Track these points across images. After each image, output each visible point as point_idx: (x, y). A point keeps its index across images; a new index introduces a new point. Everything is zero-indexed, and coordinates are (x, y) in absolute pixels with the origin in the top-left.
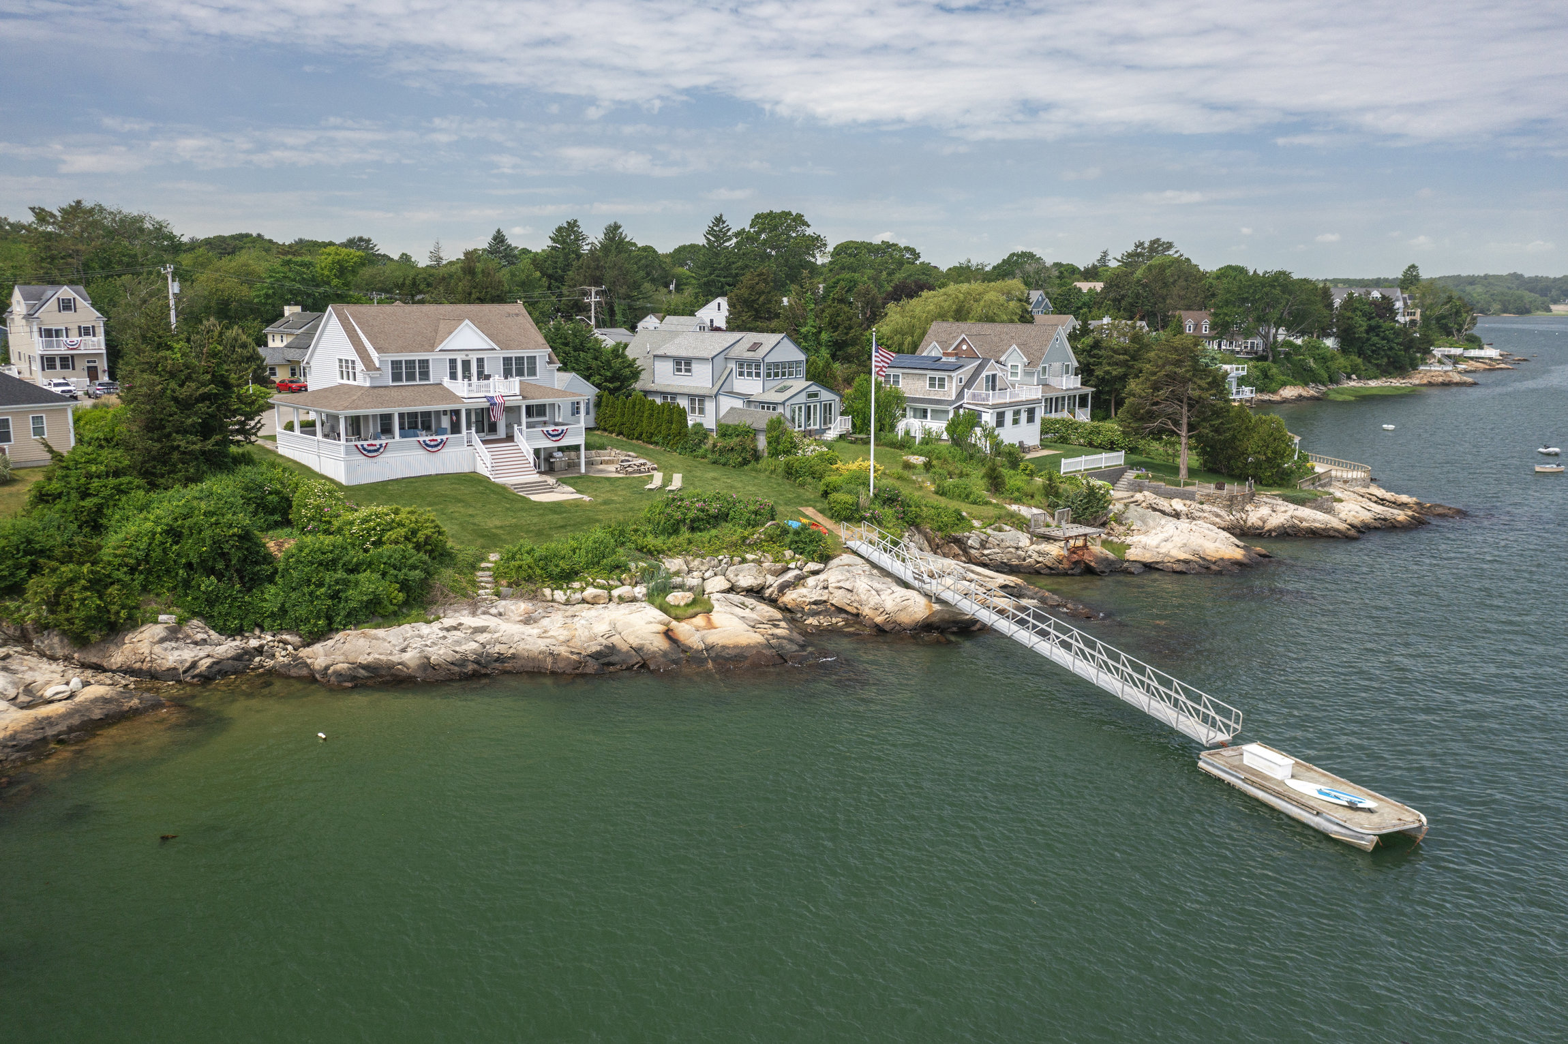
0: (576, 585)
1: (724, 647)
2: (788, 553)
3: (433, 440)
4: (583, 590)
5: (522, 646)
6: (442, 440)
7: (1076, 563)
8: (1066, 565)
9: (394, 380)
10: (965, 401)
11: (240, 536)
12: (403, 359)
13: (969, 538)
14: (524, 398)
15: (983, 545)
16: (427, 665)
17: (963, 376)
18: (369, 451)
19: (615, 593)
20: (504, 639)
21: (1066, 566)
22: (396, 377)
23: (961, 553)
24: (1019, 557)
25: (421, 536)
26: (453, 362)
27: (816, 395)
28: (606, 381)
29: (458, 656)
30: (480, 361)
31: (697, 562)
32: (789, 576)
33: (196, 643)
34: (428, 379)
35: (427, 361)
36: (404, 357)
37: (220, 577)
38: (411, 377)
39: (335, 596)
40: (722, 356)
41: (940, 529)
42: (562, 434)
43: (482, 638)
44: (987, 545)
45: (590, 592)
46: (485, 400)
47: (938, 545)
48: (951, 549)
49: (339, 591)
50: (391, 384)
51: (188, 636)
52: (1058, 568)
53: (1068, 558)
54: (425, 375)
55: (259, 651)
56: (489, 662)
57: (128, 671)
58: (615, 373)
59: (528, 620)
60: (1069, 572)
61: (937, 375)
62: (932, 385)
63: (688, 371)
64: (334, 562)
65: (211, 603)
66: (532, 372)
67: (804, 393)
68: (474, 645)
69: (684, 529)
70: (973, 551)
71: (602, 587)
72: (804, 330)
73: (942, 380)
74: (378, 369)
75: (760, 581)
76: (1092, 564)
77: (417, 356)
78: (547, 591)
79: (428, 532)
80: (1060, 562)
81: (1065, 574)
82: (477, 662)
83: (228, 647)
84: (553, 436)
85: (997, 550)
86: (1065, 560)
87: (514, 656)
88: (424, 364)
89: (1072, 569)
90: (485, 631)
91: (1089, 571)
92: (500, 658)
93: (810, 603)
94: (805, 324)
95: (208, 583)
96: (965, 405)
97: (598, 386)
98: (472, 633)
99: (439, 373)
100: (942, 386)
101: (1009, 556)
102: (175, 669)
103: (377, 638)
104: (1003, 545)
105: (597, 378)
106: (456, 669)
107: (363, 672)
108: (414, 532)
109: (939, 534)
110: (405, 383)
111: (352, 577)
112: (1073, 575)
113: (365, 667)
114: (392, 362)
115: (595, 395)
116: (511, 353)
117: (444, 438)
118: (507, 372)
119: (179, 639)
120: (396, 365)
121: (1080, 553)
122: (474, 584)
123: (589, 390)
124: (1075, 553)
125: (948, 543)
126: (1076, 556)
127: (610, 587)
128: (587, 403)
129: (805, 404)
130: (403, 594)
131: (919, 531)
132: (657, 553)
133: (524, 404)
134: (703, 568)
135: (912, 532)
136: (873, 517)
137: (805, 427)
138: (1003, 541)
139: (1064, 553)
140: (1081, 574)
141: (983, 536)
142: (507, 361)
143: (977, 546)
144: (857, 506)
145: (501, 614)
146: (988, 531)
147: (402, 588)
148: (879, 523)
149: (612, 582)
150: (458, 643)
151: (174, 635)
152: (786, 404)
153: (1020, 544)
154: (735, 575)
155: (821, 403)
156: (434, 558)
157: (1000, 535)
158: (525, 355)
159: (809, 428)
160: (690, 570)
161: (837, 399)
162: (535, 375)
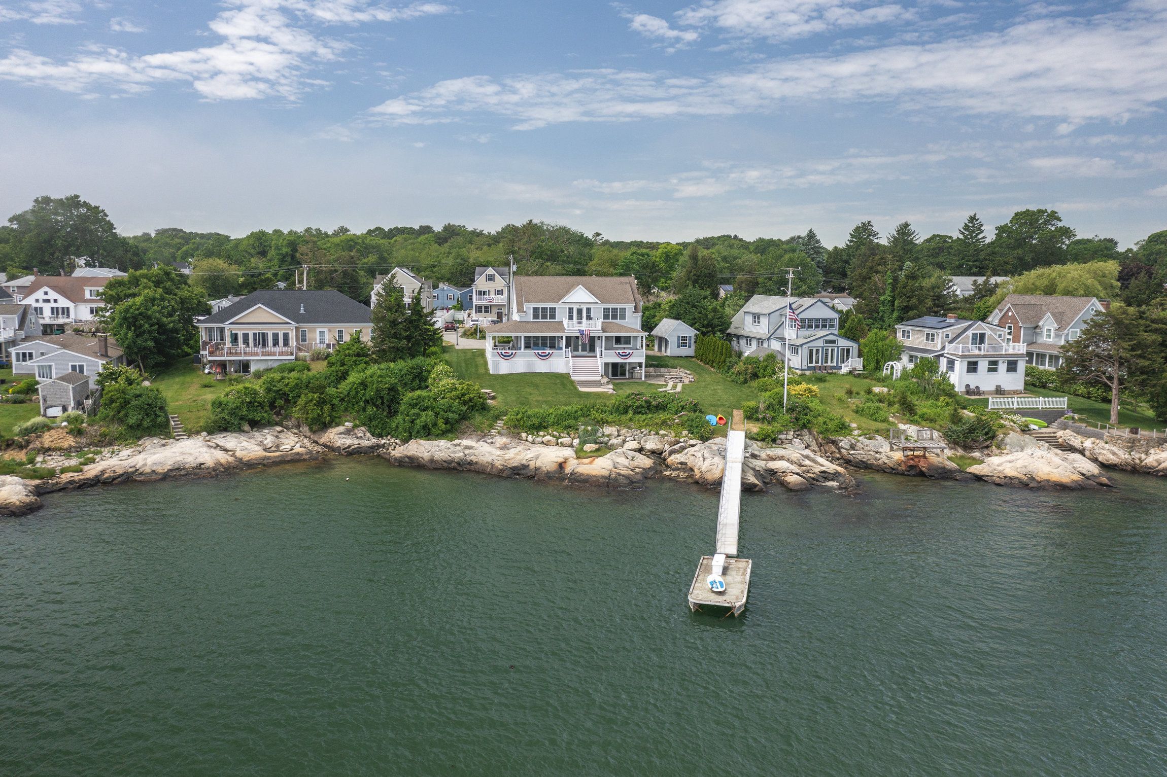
0: (541, 433)
1: (582, 474)
2: (685, 433)
4: (544, 436)
5: (482, 458)
7: (912, 467)
8: (903, 468)
9: (534, 318)
10: (946, 351)
11: (389, 389)
12: (540, 306)
13: (841, 441)
14: (604, 331)
15: (853, 447)
16: (432, 461)
17: (950, 334)
19: (560, 441)
20: (476, 454)
21: (904, 469)
22: (536, 316)
23: (837, 451)
24: (876, 459)
25: (467, 398)
26: (571, 310)
27: (834, 342)
28: (703, 327)
29: (449, 458)
30: (589, 310)
31: (623, 431)
32: (677, 447)
33: (359, 437)
34: (555, 318)
35: (555, 308)
36: (541, 305)
37: (377, 406)
38: (544, 317)
39: (412, 422)
40: (778, 313)
41: (821, 433)
42: (629, 355)
43: (467, 452)
44: (856, 448)
45: (548, 438)
46: (578, 331)
47: (821, 443)
48: (830, 447)
49: (415, 419)
50: (532, 320)
51: (355, 434)
52: (897, 469)
53: (905, 462)
54: (553, 316)
55: (383, 446)
56: (465, 464)
57: (325, 446)
58: (709, 322)
59: (504, 448)
60: (906, 473)
61: (931, 331)
62: (927, 339)
63: (759, 322)
64: (416, 404)
65: (370, 420)
66: (623, 317)
67: (822, 339)
68: (461, 454)
69: (631, 412)
70: (843, 451)
71: (553, 436)
72: (881, 298)
73: (933, 335)
74: (525, 312)
75: (660, 446)
76: (923, 469)
77: (549, 305)
78: (524, 435)
79: (472, 396)
80: (900, 465)
81: (902, 474)
82: (458, 463)
83: (369, 441)
85: (862, 452)
86: (903, 464)
87: (476, 463)
88: (553, 310)
89: (908, 471)
90: (471, 449)
91: (922, 474)
92: (471, 463)
93: (678, 463)
94: (884, 294)
95: (370, 410)
96: (945, 355)
97: (697, 330)
98: (464, 449)
99: (561, 316)
100: (933, 340)
101: (870, 457)
102: (340, 447)
103: (420, 445)
104: (866, 449)
105: (697, 325)
106: (445, 464)
107: (407, 459)
108: (463, 395)
109: (821, 436)
110: (540, 320)
111: (421, 413)
112: (908, 475)
113: (409, 457)
114: (534, 308)
115: (696, 335)
116: (611, 306)
117: (551, 352)
118: (606, 317)
119: (349, 434)
120: (536, 310)
121: (917, 460)
122: (491, 427)
123: (690, 332)
124: (912, 459)
125: (827, 443)
126: (912, 462)
127: (560, 437)
128: (690, 340)
129: (823, 348)
130: (448, 426)
131: (810, 433)
132: (604, 423)
133: (604, 335)
134: (628, 435)
135: (803, 433)
136: (764, 418)
137: (822, 363)
138: (867, 446)
139: (903, 458)
140: (914, 476)
141: (853, 441)
142: (606, 310)
143: (848, 447)
144: (756, 410)
145: (492, 443)
146: (860, 438)
147: (447, 422)
148: (769, 423)
149: (562, 435)
150: (455, 452)
151: (348, 432)
152: (804, 346)
153: (880, 450)
154: (646, 442)
155: (838, 348)
156: (477, 410)
157: (867, 442)
158: (619, 307)
159: (825, 365)
160: (618, 436)
161: (855, 346)
162: (625, 319)
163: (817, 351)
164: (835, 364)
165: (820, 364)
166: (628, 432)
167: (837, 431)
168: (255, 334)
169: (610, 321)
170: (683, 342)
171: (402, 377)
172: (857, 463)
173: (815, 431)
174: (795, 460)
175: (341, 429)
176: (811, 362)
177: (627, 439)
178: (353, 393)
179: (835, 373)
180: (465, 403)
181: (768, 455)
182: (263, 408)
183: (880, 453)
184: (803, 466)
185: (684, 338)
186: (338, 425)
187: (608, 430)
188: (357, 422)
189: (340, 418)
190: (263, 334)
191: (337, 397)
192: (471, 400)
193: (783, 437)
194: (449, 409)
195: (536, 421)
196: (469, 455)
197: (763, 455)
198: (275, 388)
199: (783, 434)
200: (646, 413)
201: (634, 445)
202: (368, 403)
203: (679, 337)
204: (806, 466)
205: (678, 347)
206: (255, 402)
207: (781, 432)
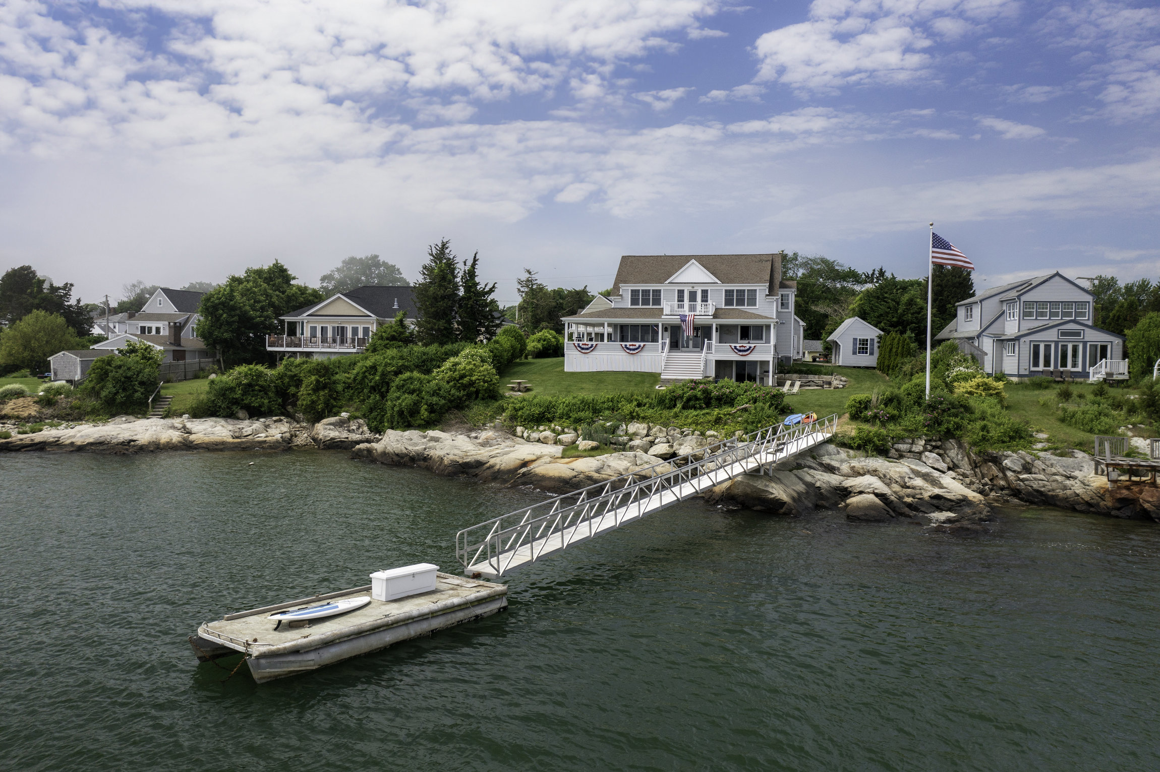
0: (541, 428)
3: (633, 345)
6: (640, 346)
7: (1125, 502)
8: (1109, 502)
9: (632, 304)
13: (1007, 457)
14: (715, 318)
15: (1027, 468)
18: (583, 349)
19: (560, 437)
21: (1109, 504)
22: (634, 301)
23: (1001, 475)
24: (1065, 488)
26: (681, 293)
27: (1078, 334)
28: (890, 325)
29: (405, 451)
30: (705, 293)
31: (657, 430)
33: (349, 431)
34: (660, 304)
35: (660, 291)
36: (641, 287)
37: (382, 394)
38: (645, 302)
40: (997, 299)
41: (975, 444)
42: (750, 350)
44: (1033, 470)
45: (546, 434)
46: (679, 317)
47: (975, 462)
48: (989, 468)
50: (629, 307)
51: (348, 426)
52: (1098, 505)
53: (1111, 492)
54: (657, 301)
57: (314, 439)
60: (1113, 513)
63: (971, 315)
65: (371, 411)
66: (752, 302)
67: (1056, 329)
70: (1009, 474)
71: (554, 431)
74: (621, 295)
76: (1146, 506)
77: (651, 287)
78: (519, 429)
80: (1102, 497)
81: (1106, 514)
83: (360, 434)
84: (740, 351)
85: (1041, 476)
86: (1107, 495)
88: (657, 293)
89: (1119, 509)
90: (438, 441)
91: (1143, 515)
95: (372, 399)
97: (882, 330)
98: (429, 441)
99: (669, 301)
101: (1054, 485)
102: (321, 439)
104: (1049, 471)
106: (396, 458)
109: (975, 449)
110: (640, 307)
112: (1117, 517)
114: (632, 291)
115: (880, 337)
116: (735, 287)
117: (642, 344)
118: (729, 302)
119: (341, 426)
120: (635, 293)
121: (1135, 489)
122: (492, 418)
123: (871, 332)
124: (1128, 488)
125: (985, 461)
126: (1125, 492)
127: (563, 432)
128: (872, 345)
129: (1056, 343)
130: (433, 415)
131: (960, 446)
132: (633, 417)
133: (715, 323)
134: (661, 435)
135: (948, 445)
136: (875, 417)
137: (1056, 366)
138: (1052, 465)
139: (1109, 485)
140: (1129, 518)
141: (1028, 459)
142: (729, 293)
143: (1018, 468)
144: (865, 405)
145: (476, 438)
146: (1042, 454)
147: (432, 409)
148: (883, 424)
149: (566, 430)
150: (416, 444)
151: (341, 424)
152: (1022, 340)
153: (1077, 473)
154: (681, 445)
155: (1085, 343)
156: (483, 399)
157: (1054, 459)
158: (746, 288)
159: (1062, 369)
160: (647, 435)
161: (1117, 341)
162: (755, 305)
163: (1048, 347)
164: (1079, 369)
165: (1052, 368)
166: (661, 431)
167: (1003, 442)
168: (334, 328)
169: (735, 307)
170: (862, 346)
171: (423, 361)
172: (1029, 494)
173: (966, 441)
174: (896, 476)
175: (333, 419)
176: (1036, 364)
177: (657, 441)
178: (359, 378)
179: (1081, 383)
180: (465, 387)
181: (853, 468)
182: (266, 394)
183: (1075, 478)
184: (908, 487)
185: (864, 342)
186: (336, 415)
187: (633, 427)
188: (357, 414)
189: (341, 407)
190: (343, 328)
191: (344, 383)
192: (472, 384)
193: (903, 447)
194: (435, 393)
195: (537, 411)
196: (430, 448)
197: (845, 468)
198: (289, 373)
199: (905, 443)
200: (701, 408)
201: (662, 448)
202: (375, 391)
203: (855, 340)
204: (914, 488)
205: (854, 353)
206: (257, 385)
207: (900, 439)
